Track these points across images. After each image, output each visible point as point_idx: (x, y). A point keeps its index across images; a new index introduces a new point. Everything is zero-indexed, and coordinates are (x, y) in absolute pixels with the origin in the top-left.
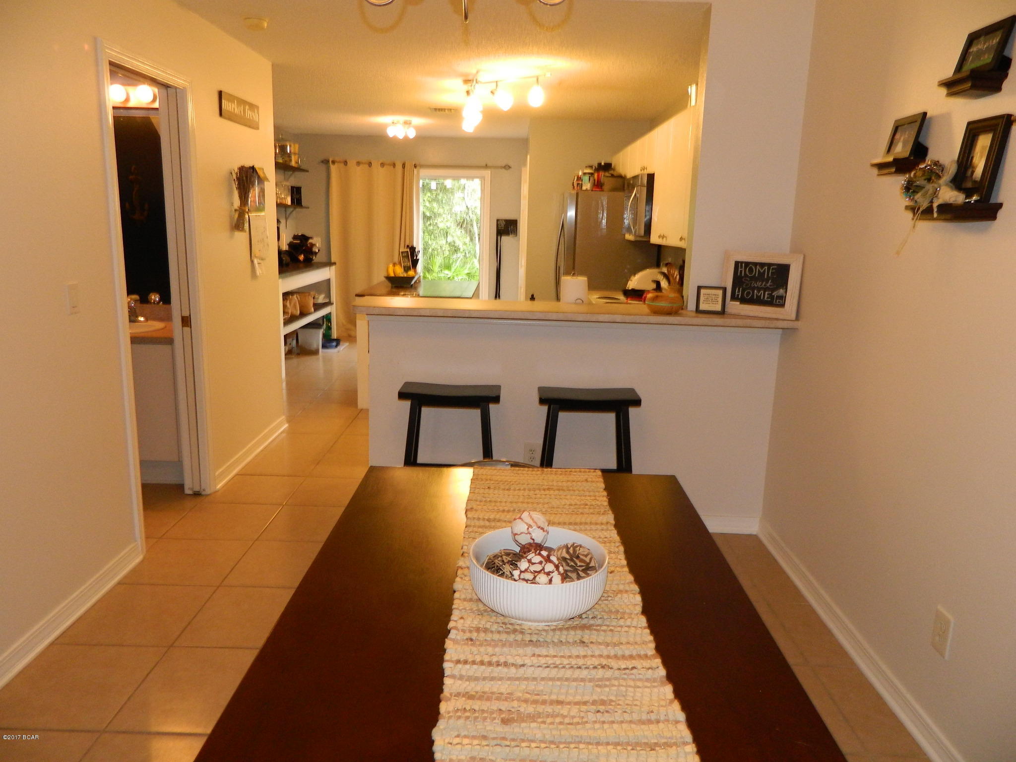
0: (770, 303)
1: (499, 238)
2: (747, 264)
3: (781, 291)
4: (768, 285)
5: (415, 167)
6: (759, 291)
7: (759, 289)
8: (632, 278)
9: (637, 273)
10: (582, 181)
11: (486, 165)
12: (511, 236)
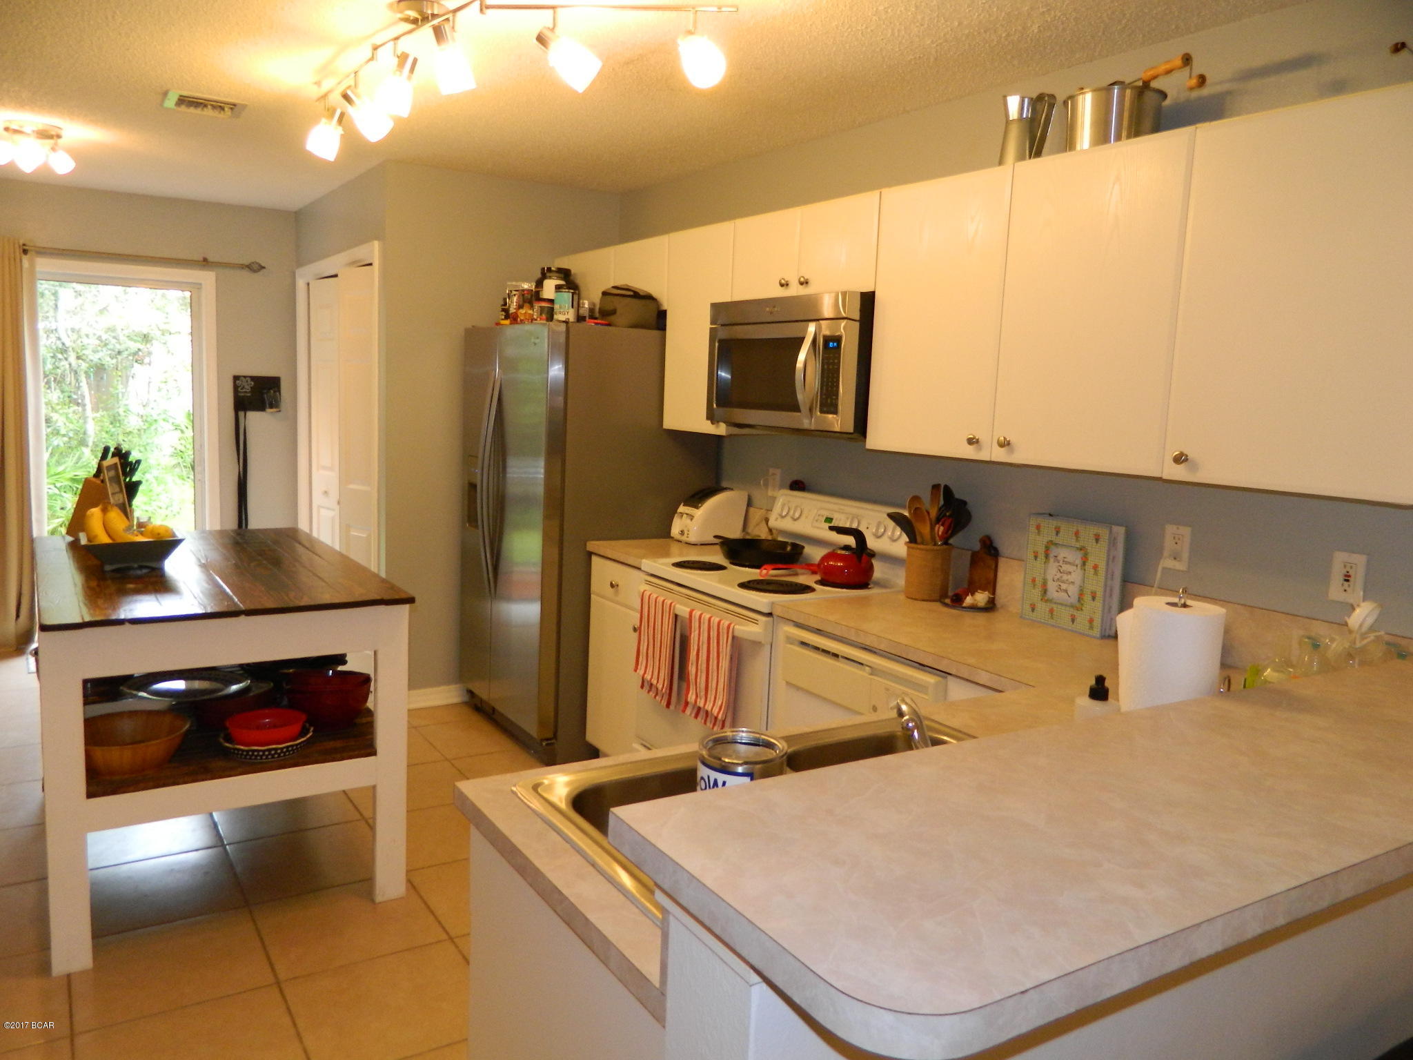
1: (241, 414)
5: (25, 252)
8: (682, 509)
9: (696, 498)
10: (551, 301)
11: (205, 260)
12: (269, 410)
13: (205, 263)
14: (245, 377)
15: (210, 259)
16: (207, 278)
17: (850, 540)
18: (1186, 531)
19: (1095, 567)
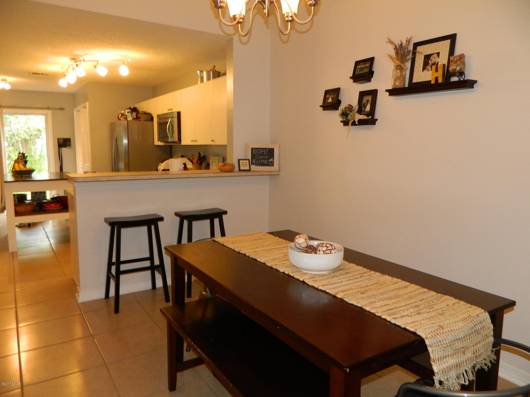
0: (268, 165)
1: (60, 149)
2: (256, 149)
3: (272, 160)
4: (266, 157)
5: (1, 107)
6: (262, 160)
8: (160, 164)
9: (162, 162)
10: (127, 116)
12: (67, 147)
13: (48, 108)
14: (61, 138)
15: (50, 107)
16: (49, 112)
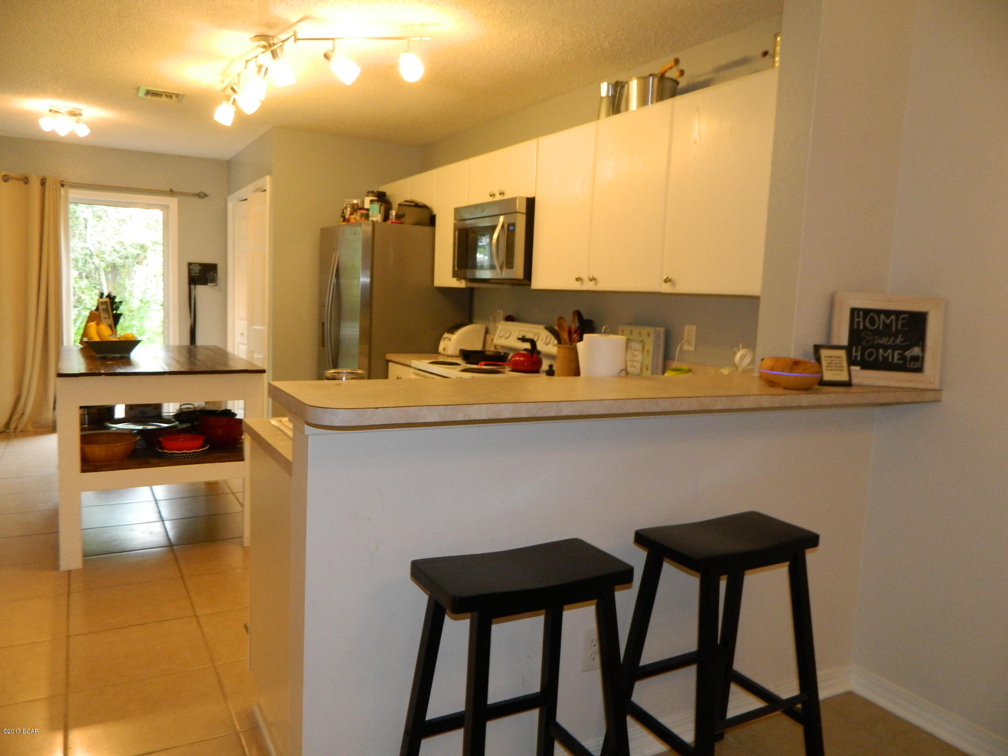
0: (901, 367)
1: (193, 287)
2: (867, 312)
3: (916, 351)
4: (898, 341)
5: (62, 185)
6: (885, 351)
7: (886, 348)
8: (446, 335)
9: (453, 329)
10: (368, 210)
11: (171, 190)
12: (210, 284)
13: (171, 193)
14: (195, 263)
15: (175, 189)
16: (173, 202)
17: (528, 346)
18: (694, 328)
19: (648, 351)
